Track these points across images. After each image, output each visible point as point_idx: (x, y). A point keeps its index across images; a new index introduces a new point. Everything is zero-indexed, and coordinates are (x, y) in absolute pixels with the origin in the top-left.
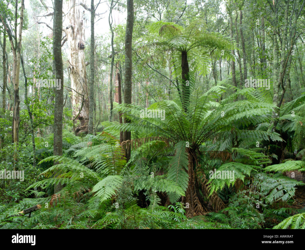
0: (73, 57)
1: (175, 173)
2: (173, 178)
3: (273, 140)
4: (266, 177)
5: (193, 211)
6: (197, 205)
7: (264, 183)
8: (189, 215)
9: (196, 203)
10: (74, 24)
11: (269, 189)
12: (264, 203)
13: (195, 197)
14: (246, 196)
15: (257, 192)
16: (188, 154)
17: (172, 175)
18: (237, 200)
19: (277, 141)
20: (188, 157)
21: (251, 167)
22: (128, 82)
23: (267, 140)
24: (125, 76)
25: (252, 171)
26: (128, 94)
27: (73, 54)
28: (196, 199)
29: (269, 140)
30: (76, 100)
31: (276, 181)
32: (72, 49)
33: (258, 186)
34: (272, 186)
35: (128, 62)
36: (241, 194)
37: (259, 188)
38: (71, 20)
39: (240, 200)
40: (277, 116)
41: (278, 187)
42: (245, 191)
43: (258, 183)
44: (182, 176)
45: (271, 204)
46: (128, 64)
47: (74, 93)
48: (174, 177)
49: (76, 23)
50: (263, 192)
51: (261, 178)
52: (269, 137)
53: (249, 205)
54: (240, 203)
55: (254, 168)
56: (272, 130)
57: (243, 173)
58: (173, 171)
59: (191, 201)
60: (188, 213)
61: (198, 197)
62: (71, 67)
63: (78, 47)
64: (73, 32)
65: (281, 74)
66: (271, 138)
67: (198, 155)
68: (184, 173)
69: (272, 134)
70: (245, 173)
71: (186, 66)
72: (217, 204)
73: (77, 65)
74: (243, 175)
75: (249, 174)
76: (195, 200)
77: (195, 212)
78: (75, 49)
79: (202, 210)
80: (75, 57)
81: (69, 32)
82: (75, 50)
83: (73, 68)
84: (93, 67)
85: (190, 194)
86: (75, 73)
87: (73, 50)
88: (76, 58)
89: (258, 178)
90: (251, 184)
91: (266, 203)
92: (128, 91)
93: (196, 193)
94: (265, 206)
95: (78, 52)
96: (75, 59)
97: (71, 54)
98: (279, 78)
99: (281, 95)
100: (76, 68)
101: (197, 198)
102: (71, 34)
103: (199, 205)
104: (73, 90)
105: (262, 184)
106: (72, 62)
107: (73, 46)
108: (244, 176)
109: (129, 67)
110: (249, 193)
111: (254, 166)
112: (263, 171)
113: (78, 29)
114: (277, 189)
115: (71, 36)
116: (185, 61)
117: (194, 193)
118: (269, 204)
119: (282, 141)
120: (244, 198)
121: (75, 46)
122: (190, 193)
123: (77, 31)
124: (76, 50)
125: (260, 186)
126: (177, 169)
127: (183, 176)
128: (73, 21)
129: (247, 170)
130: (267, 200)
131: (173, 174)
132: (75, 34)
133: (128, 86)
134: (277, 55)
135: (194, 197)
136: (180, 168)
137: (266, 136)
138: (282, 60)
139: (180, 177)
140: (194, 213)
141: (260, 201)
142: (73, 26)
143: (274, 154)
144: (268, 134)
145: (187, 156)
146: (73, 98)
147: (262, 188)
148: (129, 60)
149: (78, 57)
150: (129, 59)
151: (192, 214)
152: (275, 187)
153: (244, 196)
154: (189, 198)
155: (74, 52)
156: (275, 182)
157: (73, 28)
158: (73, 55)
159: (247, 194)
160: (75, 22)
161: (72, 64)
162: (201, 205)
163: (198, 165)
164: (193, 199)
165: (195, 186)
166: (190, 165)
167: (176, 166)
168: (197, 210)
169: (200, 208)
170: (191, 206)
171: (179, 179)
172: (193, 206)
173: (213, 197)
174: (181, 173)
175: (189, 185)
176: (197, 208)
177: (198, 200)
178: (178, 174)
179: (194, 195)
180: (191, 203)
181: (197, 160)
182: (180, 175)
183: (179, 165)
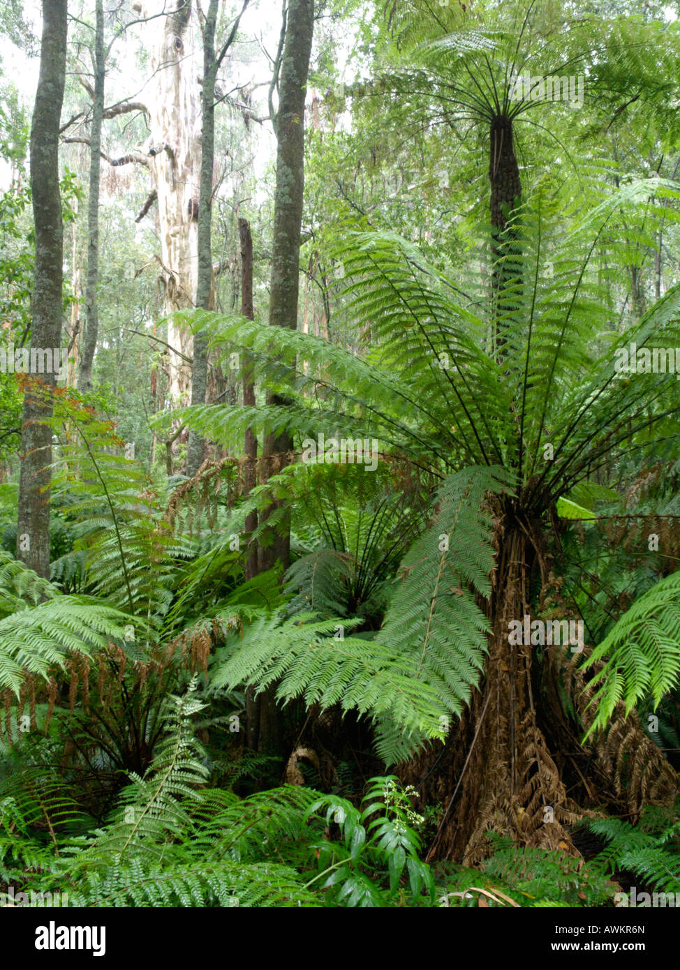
0: (172, 247)
1: (422, 607)
2: (407, 634)
5: (514, 798)
6: (535, 768)
8: (492, 818)
9: (533, 760)
10: (177, 143)
13: (530, 731)
16: (496, 522)
17: (405, 618)
20: (491, 536)
22: (286, 257)
24: (276, 236)
26: (284, 305)
27: (174, 235)
28: (531, 740)
30: (180, 382)
32: (169, 221)
35: (288, 185)
38: (166, 131)
44: (452, 627)
46: (287, 189)
47: (175, 360)
48: (415, 626)
49: (181, 139)
58: (411, 596)
59: (508, 747)
60: (488, 809)
61: (544, 732)
62: (167, 277)
63: (190, 212)
64: (174, 165)
67: (549, 537)
68: (465, 610)
71: (509, 171)
72: (637, 772)
73: (185, 270)
76: (528, 743)
77: (525, 805)
78: (179, 220)
79: (562, 798)
80: (178, 245)
81: (162, 168)
82: (179, 223)
83: (172, 279)
84: (206, 252)
85: (505, 711)
86: (179, 295)
87: (172, 222)
88: (181, 248)
92: (284, 294)
93: (533, 711)
95: (189, 228)
96: (178, 252)
97: (168, 236)
100: (182, 280)
101: (538, 734)
102: (167, 174)
103: (548, 772)
104: (171, 352)
106: (170, 262)
107: (174, 211)
109: (290, 201)
113: (188, 156)
115: (167, 180)
116: (504, 154)
117: (526, 709)
121: (179, 209)
122: (508, 708)
123: (186, 163)
124: (182, 224)
126: (432, 588)
127: (460, 623)
128: (172, 133)
131: (411, 614)
132: (180, 171)
133: (285, 272)
135: (525, 731)
136: (446, 584)
140: (521, 810)
142: (173, 147)
145: (491, 528)
146: (172, 377)
148: (291, 176)
149: (187, 246)
150: (289, 171)
151: (508, 815)
154: (500, 733)
155: (177, 228)
157: (172, 155)
158: (173, 239)
160: (179, 135)
161: (168, 267)
162: (556, 772)
163: (551, 579)
164: (517, 739)
165: (529, 678)
166: (512, 579)
167: (431, 575)
168: (536, 795)
169: (552, 787)
170: (505, 774)
171: (438, 638)
172: (517, 774)
173: (615, 732)
174: (449, 610)
175: (505, 668)
176: (537, 784)
177: (544, 744)
178: (436, 615)
179: (527, 717)
180: (508, 758)
181: (548, 559)
182: (444, 619)
183: (445, 570)
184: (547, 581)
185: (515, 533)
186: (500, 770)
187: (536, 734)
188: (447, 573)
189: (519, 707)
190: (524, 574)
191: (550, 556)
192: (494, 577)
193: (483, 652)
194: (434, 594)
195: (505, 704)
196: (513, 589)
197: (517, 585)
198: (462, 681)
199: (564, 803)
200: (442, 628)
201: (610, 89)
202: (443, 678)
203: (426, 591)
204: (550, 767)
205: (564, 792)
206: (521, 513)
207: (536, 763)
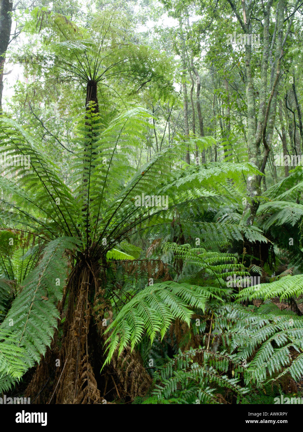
1: (26, 307)
2: (17, 321)
3: (250, 241)
4: (242, 312)
6: (86, 384)
7: (241, 330)
9: (85, 380)
11: (253, 343)
12: (242, 383)
13: (85, 365)
14: (196, 365)
15: (222, 353)
17: (17, 313)
18: (174, 376)
19: (257, 241)
21: (209, 290)
23: (240, 240)
25: (211, 300)
28: (85, 369)
29: (242, 240)
31: (267, 322)
33: (225, 337)
34: (261, 335)
36: (184, 359)
37: (229, 342)
39: (180, 375)
40: (257, 195)
41: (275, 338)
42: (193, 352)
43: (226, 329)
44: (40, 316)
45: (260, 385)
48: (21, 317)
50: (236, 352)
51: (232, 316)
52: (243, 234)
53: (203, 390)
54: (179, 384)
55: (214, 293)
56: (248, 222)
57: (188, 304)
58: (22, 302)
59: (75, 374)
61: (92, 365)
65: (261, 124)
66: (246, 235)
68: (48, 308)
69: (249, 229)
70: (192, 305)
72: (133, 381)
74: (189, 308)
75: (202, 306)
76: (84, 371)
89: (225, 315)
90: (207, 331)
91: (247, 383)
94: (245, 391)
98: (258, 130)
99: (262, 161)
103: (92, 385)
105: (235, 330)
108: (191, 313)
110: (202, 354)
111: (216, 289)
112: (233, 300)
114: (274, 343)
117: (85, 354)
118: (254, 386)
119: (267, 242)
120: (189, 370)
122: (76, 354)
125: (230, 337)
127: (44, 314)
129: (198, 298)
130: (250, 374)
131: (20, 311)
134: (252, 97)
135: (83, 365)
136: (39, 295)
137: (237, 231)
138: (261, 102)
139: (35, 318)
141: (230, 377)
143: (255, 265)
144: (241, 229)
147: (234, 341)
152: (267, 338)
153: (190, 364)
154: (71, 367)
156: (265, 324)
159: (199, 358)
162: (96, 384)
163: (100, 290)
164: (79, 369)
165: (87, 339)
166: (82, 290)
167: (32, 290)
168: (85, 397)
169: (94, 392)
170: (72, 388)
171: (32, 322)
172: (78, 387)
173: (125, 362)
174: (40, 308)
175: (76, 335)
176: (87, 391)
177: (92, 371)
178: (32, 311)
179: (84, 358)
180: (74, 380)
181: (99, 281)
182: (37, 312)
183: (40, 287)
184: (98, 291)
185: (85, 269)
186: (70, 387)
187: (88, 366)
188: (41, 289)
189: (82, 353)
190: (88, 288)
191: (100, 279)
192: (65, 290)
193: (55, 328)
194: (33, 300)
195: (75, 352)
196: (82, 296)
197: (84, 294)
198: (43, 344)
199: (99, 400)
200: (35, 317)
201: (140, 75)
202: (33, 343)
203: (29, 298)
204: (94, 383)
205: (99, 394)
206: (88, 259)
207: (87, 381)
